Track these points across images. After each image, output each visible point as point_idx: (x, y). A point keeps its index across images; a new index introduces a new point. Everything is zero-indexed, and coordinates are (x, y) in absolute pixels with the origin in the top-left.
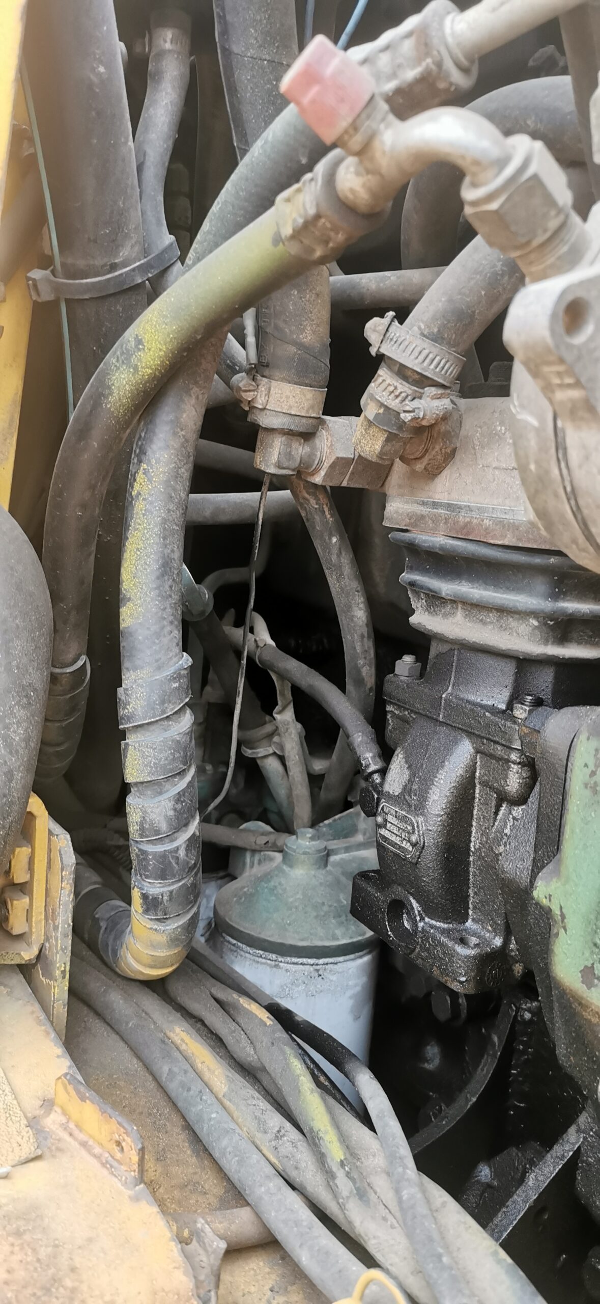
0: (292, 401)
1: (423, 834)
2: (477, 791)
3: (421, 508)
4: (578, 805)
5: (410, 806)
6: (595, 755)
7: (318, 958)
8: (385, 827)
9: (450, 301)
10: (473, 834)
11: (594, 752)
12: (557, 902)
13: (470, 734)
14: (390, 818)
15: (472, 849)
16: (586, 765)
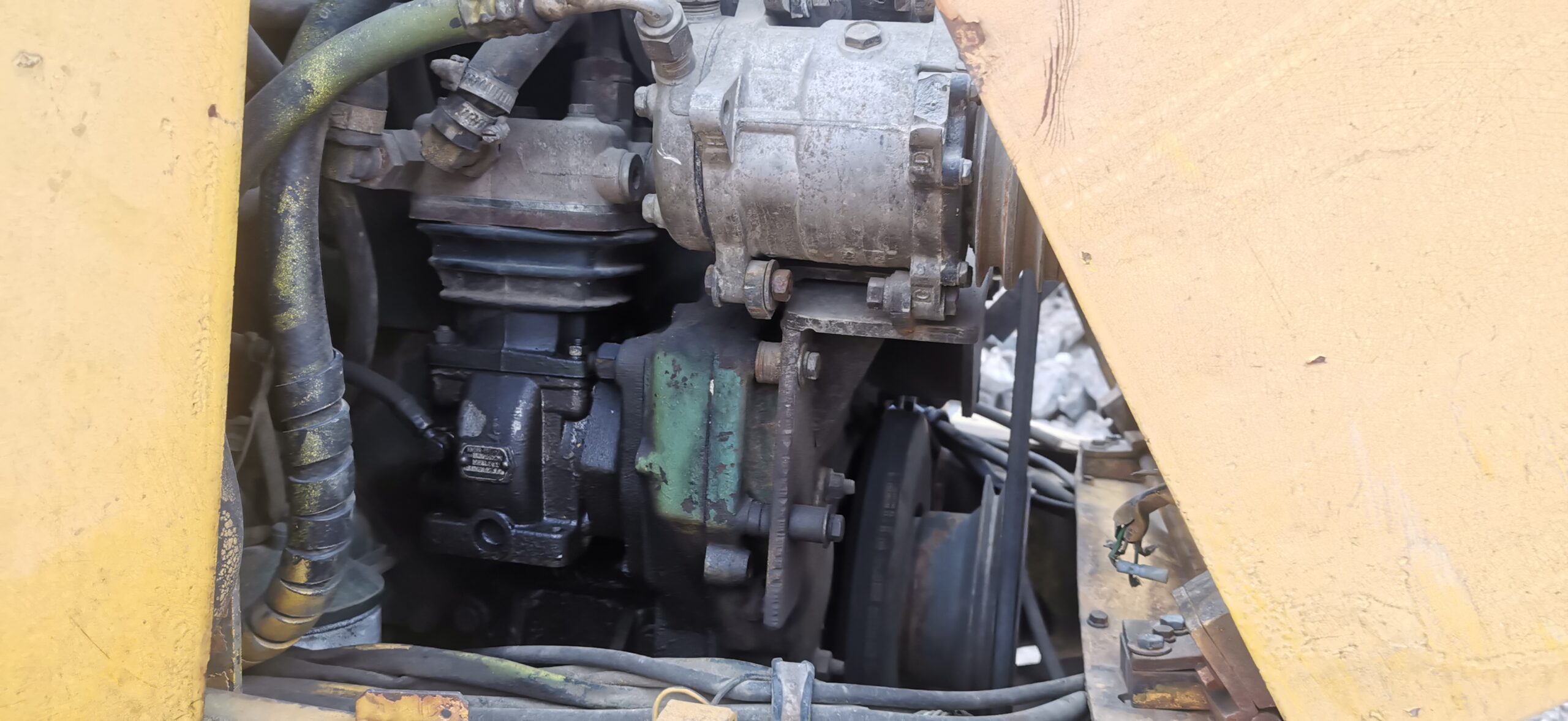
0: (370, 123)
1: (513, 458)
2: (543, 418)
3: (463, 204)
4: (664, 399)
5: (494, 441)
6: (673, 364)
7: (349, 618)
8: (471, 464)
9: (515, 54)
10: (543, 451)
11: (671, 363)
12: (657, 466)
13: (532, 376)
14: (475, 456)
15: (544, 462)
16: (667, 372)
